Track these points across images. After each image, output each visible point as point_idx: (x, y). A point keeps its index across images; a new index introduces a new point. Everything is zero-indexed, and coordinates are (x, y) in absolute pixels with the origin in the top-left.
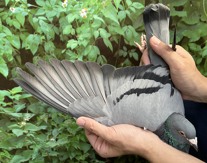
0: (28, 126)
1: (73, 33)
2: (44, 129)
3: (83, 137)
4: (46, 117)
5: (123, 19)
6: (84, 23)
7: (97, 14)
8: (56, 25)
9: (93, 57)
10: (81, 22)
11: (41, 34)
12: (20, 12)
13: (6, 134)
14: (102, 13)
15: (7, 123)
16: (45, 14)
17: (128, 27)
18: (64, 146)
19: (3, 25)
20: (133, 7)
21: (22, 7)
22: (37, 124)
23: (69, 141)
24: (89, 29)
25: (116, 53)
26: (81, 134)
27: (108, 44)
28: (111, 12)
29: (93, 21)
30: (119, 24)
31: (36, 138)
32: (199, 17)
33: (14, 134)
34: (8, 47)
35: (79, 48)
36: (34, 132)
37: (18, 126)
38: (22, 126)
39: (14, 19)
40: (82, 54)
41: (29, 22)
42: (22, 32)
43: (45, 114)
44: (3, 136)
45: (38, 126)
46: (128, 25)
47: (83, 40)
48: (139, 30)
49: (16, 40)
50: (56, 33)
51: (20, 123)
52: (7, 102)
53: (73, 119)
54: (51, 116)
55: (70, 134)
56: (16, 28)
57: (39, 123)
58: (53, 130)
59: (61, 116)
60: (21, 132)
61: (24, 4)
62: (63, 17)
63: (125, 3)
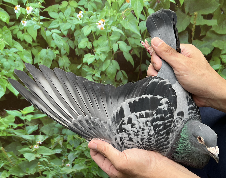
0: (40, 150)
1: (89, 46)
2: (59, 152)
4: (61, 139)
5: (145, 31)
6: (101, 35)
7: (115, 25)
8: (71, 39)
9: (112, 73)
10: (98, 35)
11: (55, 48)
12: (32, 25)
13: (16, 159)
14: (121, 24)
15: (18, 147)
16: (59, 26)
18: (81, 172)
19: (14, 40)
21: (34, 20)
22: (51, 147)
23: (86, 166)
24: (107, 41)
25: (138, 68)
27: (128, 57)
28: (131, 23)
29: (111, 33)
30: (141, 36)
33: (25, 159)
34: (19, 64)
35: (96, 62)
36: (47, 157)
37: (30, 149)
38: (34, 150)
39: (26, 33)
40: (100, 69)
41: (41, 35)
42: (35, 46)
43: (60, 136)
44: (14, 161)
45: (51, 150)
47: (101, 54)
49: (27, 55)
50: (71, 47)
51: (32, 147)
52: (18, 124)
54: (67, 138)
55: (88, 158)
56: (28, 43)
57: (53, 146)
58: (68, 154)
59: (77, 138)
60: (33, 156)
61: (36, 16)
62: (78, 29)
63: (147, 13)
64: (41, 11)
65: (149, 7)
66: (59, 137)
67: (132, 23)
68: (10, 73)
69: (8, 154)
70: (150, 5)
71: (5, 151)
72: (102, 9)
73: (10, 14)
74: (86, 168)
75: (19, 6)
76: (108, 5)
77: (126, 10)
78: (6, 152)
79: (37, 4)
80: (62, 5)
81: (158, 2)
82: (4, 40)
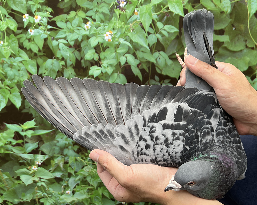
0: (39, 172)
1: (96, 58)
2: (59, 176)
3: (107, 191)
4: (61, 161)
5: (154, 45)
6: (108, 47)
7: (123, 38)
8: (78, 49)
10: (105, 47)
11: (60, 58)
12: (39, 34)
13: (12, 181)
14: (129, 36)
15: (15, 167)
16: (66, 36)
17: (160, 53)
18: (82, 202)
19: (20, 49)
20: (164, 30)
21: (42, 29)
22: (50, 169)
23: (88, 195)
24: (114, 54)
26: (104, 187)
27: (136, 72)
29: (118, 45)
30: (149, 50)
31: (48, 188)
32: (244, 43)
33: (22, 182)
34: (23, 73)
35: (103, 75)
36: (46, 181)
37: (27, 171)
38: (32, 171)
39: (32, 42)
41: (48, 45)
42: (40, 56)
43: (60, 156)
44: (9, 184)
45: (51, 173)
46: (159, 51)
47: (108, 67)
48: (173, 57)
49: (32, 65)
50: (78, 58)
52: (17, 140)
53: (94, 166)
54: (68, 159)
55: (91, 185)
56: (34, 52)
57: (52, 168)
58: (69, 179)
59: (79, 161)
60: (30, 179)
61: (44, 25)
62: (85, 40)
63: (156, 26)
64: (49, 20)
65: (158, 20)
66: (60, 158)
67: (140, 35)
68: (13, 83)
69: (4, 175)
70: (159, 18)
71: (1, 171)
72: (110, 20)
73: (18, 22)
74: (88, 197)
75: (28, 14)
76: (116, 16)
77: (134, 22)
78: (1, 173)
79: (45, 13)
80: (70, 15)
81: (167, 16)
82: (9, 48)
